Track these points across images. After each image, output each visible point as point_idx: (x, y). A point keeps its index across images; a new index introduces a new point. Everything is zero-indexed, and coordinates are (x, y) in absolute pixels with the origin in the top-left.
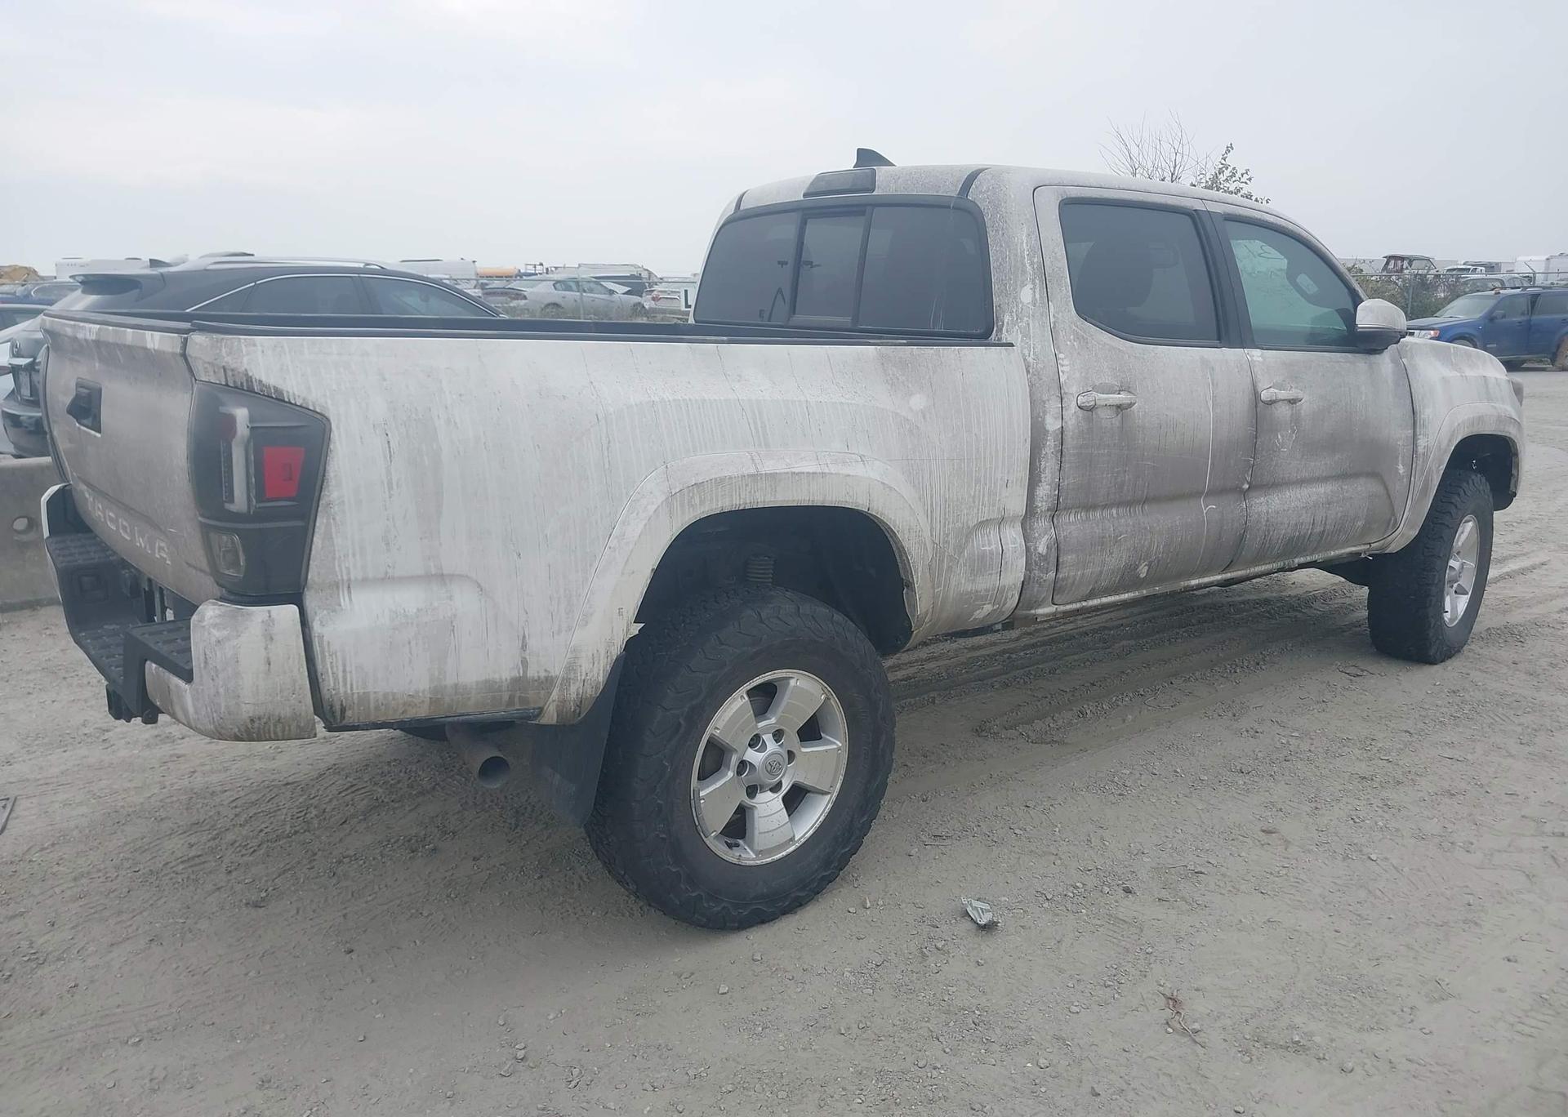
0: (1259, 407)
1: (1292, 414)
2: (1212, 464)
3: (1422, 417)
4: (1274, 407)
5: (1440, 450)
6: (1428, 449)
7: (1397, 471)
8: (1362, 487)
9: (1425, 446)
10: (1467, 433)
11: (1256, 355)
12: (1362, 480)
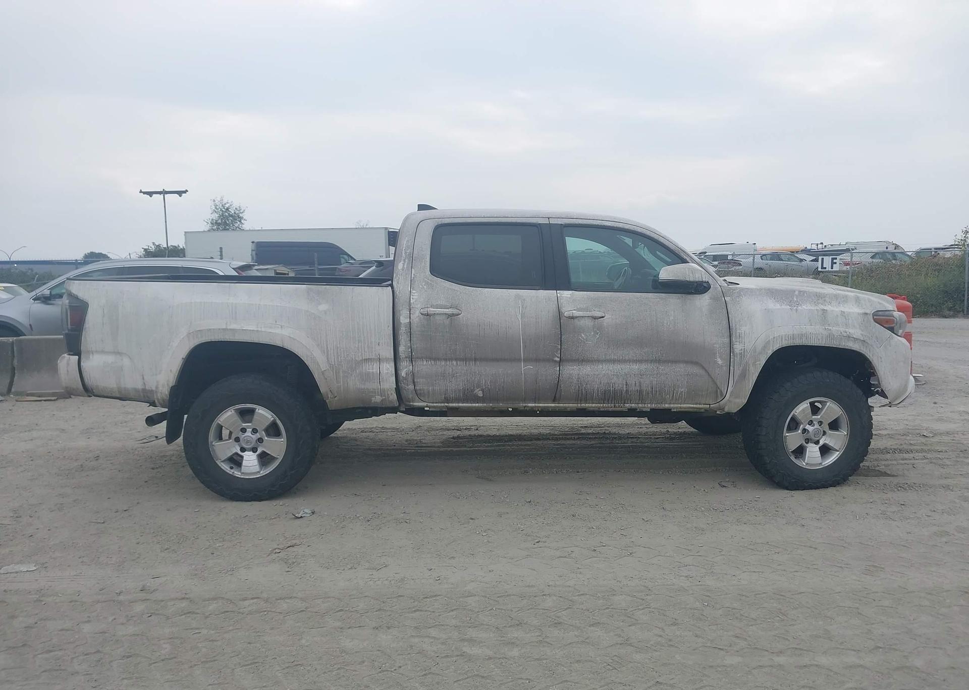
0: (561, 320)
1: (595, 324)
3: (738, 331)
4: (576, 320)
5: (755, 352)
6: (744, 351)
7: (716, 362)
8: (681, 369)
9: (742, 349)
10: (785, 343)
11: (566, 294)
12: (682, 365)
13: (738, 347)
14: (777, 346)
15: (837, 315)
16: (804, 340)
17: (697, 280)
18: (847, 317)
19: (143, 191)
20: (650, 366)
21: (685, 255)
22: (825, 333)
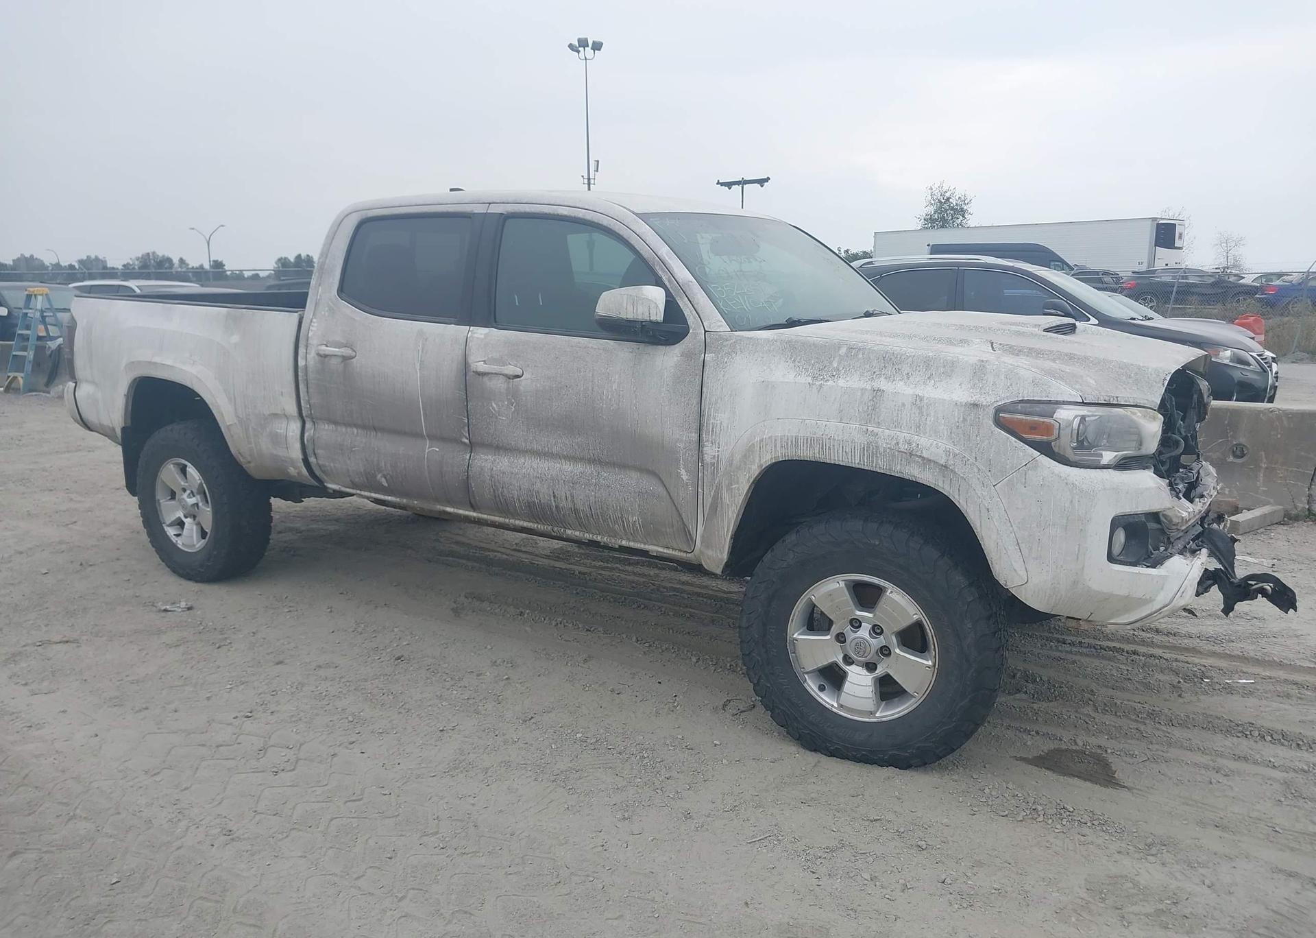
0: (467, 376)
1: (508, 388)
2: (425, 414)
3: (711, 422)
4: (486, 379)
5: (731, 465)
6: (718, 461)
7: (679, 476)
8: (632, 479)
9: (714, 456)
10: (782, 454)
11: (480, 332)
12: (634, 475)
13: (709, 452)
14: (767, 459)
15: (904, 405)
16: (817, 451)
17: (640, 318)
18: (924, 410)
19: (720, 181)
20: (589, 469)
21: (662, 270)
22: (861, 440)
